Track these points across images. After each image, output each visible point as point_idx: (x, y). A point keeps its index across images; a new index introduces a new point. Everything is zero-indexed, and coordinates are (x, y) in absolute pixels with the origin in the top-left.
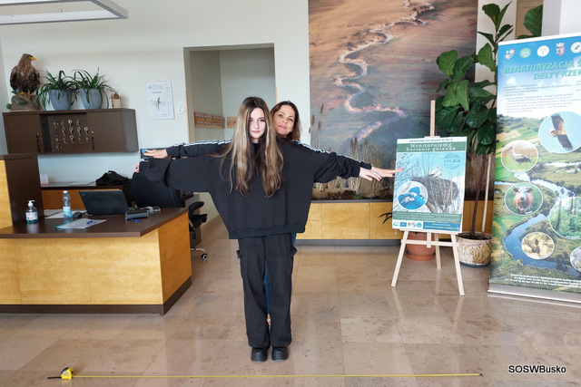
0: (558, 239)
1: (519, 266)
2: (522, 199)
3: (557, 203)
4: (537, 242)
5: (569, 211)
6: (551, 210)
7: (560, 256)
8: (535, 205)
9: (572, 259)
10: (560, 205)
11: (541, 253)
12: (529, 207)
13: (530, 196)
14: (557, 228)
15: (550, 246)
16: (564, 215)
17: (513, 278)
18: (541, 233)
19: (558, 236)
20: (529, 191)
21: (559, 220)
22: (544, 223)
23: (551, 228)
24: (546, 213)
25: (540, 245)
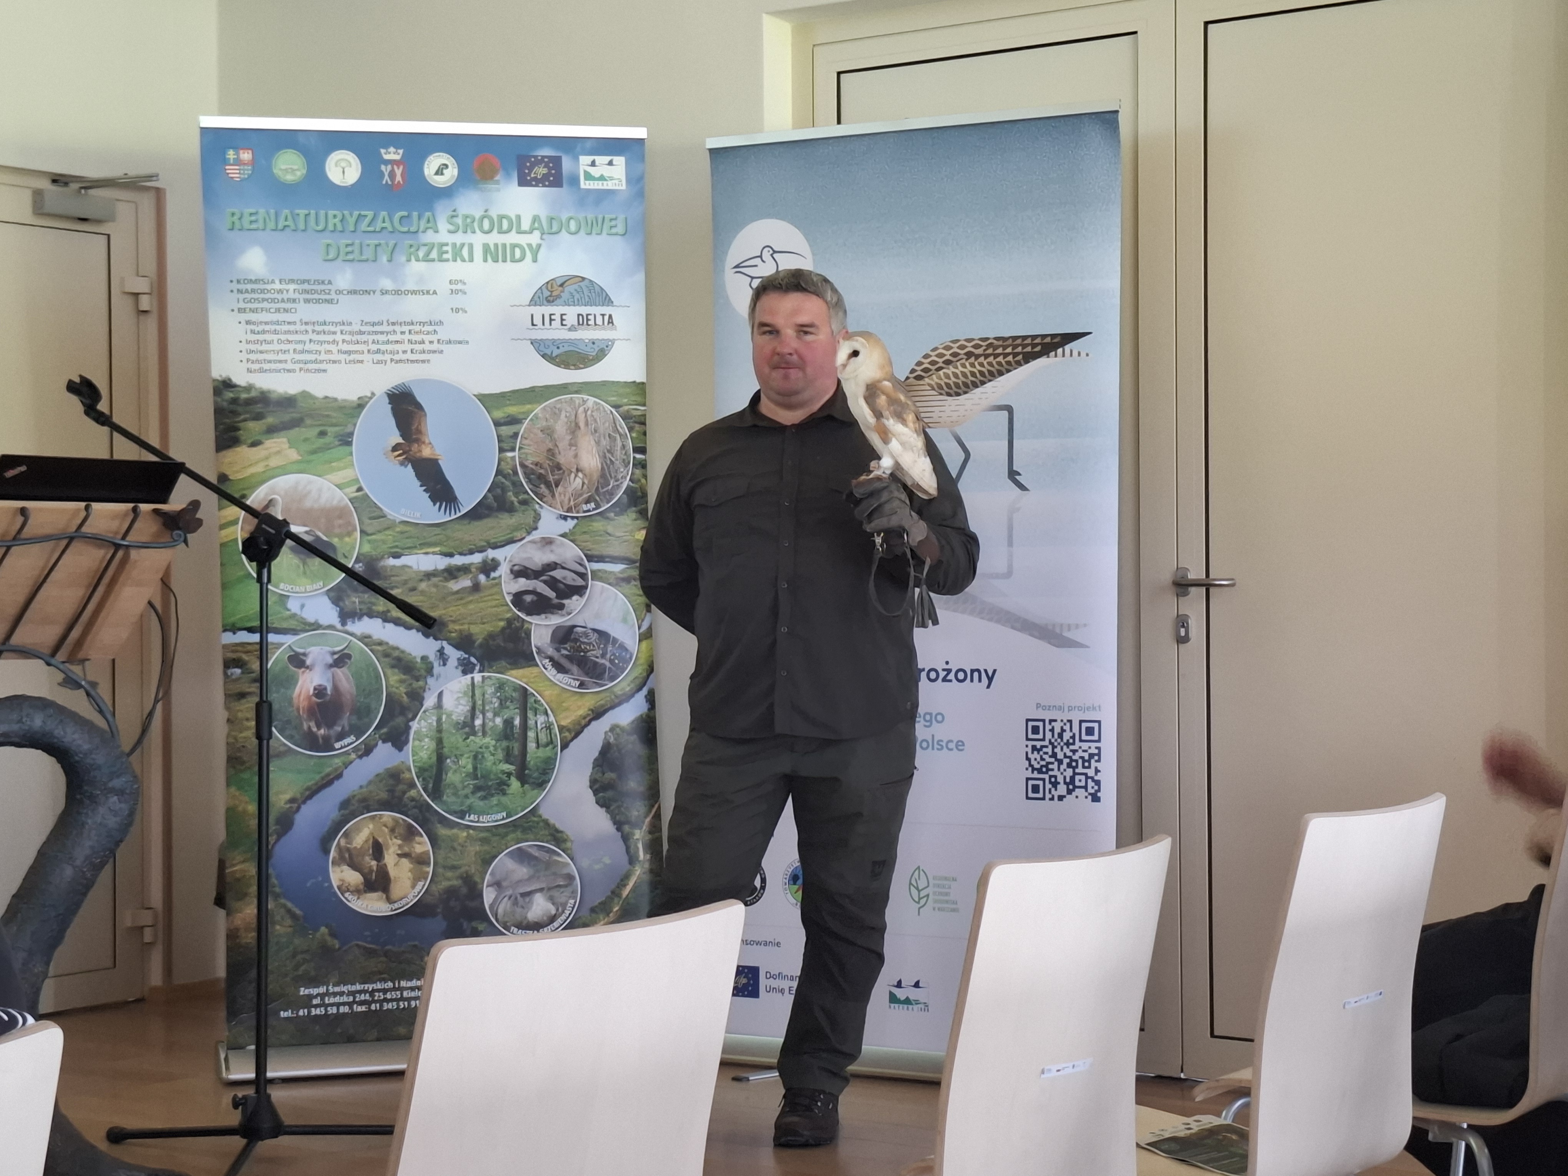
0: (443, 831)
1: (325, 951)
2: (319, 692)
3: (430, 701)
4: (378, 850)
5: (467, 727)
6: (415, 725)
7: (451, 892)
8: (363, 712)
9: (489, 896)
10: (439, 706)
11: (396, 890)
12: (345, 721)
13: (345, 679)
14: (436, 792)
15: (421, 861)
16: (453, 739)
17: (307, 1002)
18: (388, 816)
19: (443, 821)
20: (341, 660)
21: (441, 758)
22: (394, 776)
23: (419, 791)
24: (398, 739)
25: (390, 858)
